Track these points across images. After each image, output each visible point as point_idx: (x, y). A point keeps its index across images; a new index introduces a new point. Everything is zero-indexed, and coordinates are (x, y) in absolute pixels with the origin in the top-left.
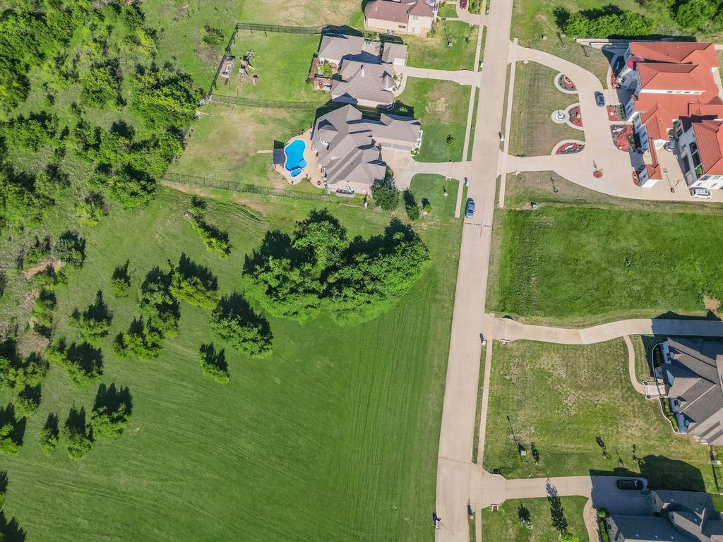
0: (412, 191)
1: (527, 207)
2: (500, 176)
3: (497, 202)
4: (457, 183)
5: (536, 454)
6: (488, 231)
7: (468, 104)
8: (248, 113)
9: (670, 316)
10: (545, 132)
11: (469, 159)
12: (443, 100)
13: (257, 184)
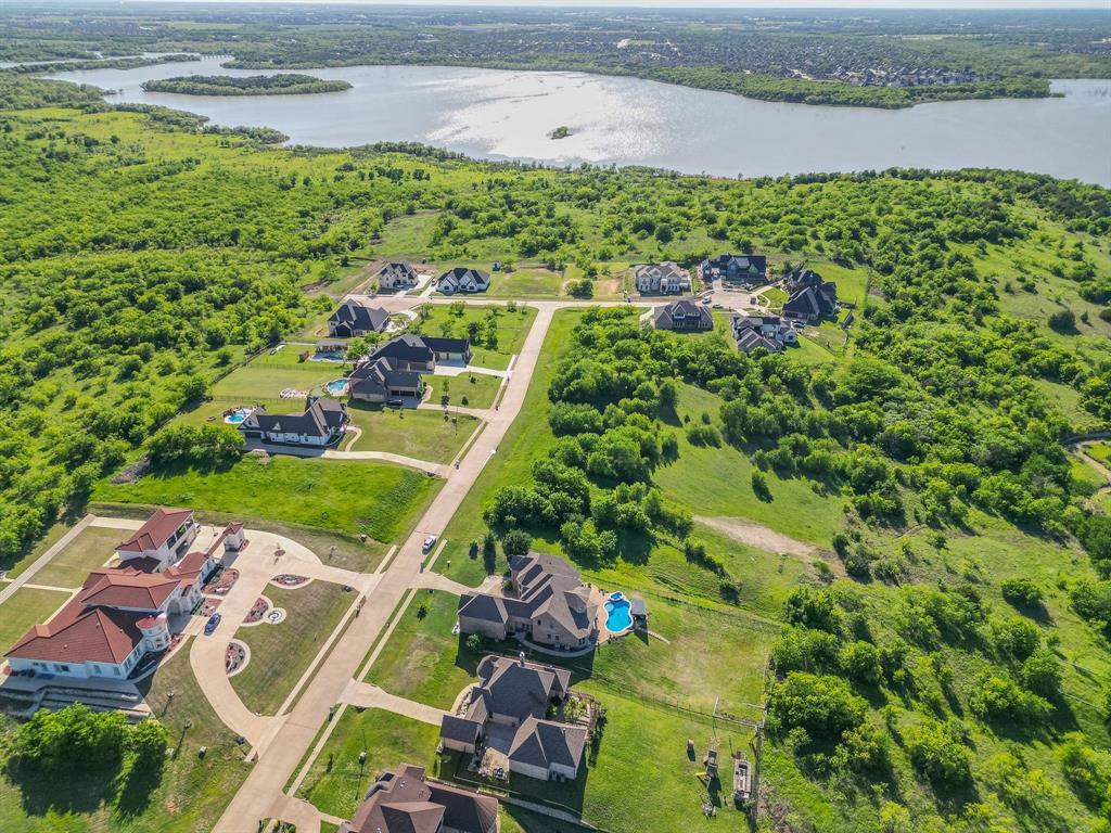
0: (484, 573)
1: (370, 541)
2: (382, 572)
3: (398, 549)
4: (434, 569)
5: (446, 418)
6: (419, 528)
7: (379, 658)
8: (693, 702)
9: (302, 457)
10: (304, 604)
11: (409, 591)
12: (410, 666)
13: (665, 605)
